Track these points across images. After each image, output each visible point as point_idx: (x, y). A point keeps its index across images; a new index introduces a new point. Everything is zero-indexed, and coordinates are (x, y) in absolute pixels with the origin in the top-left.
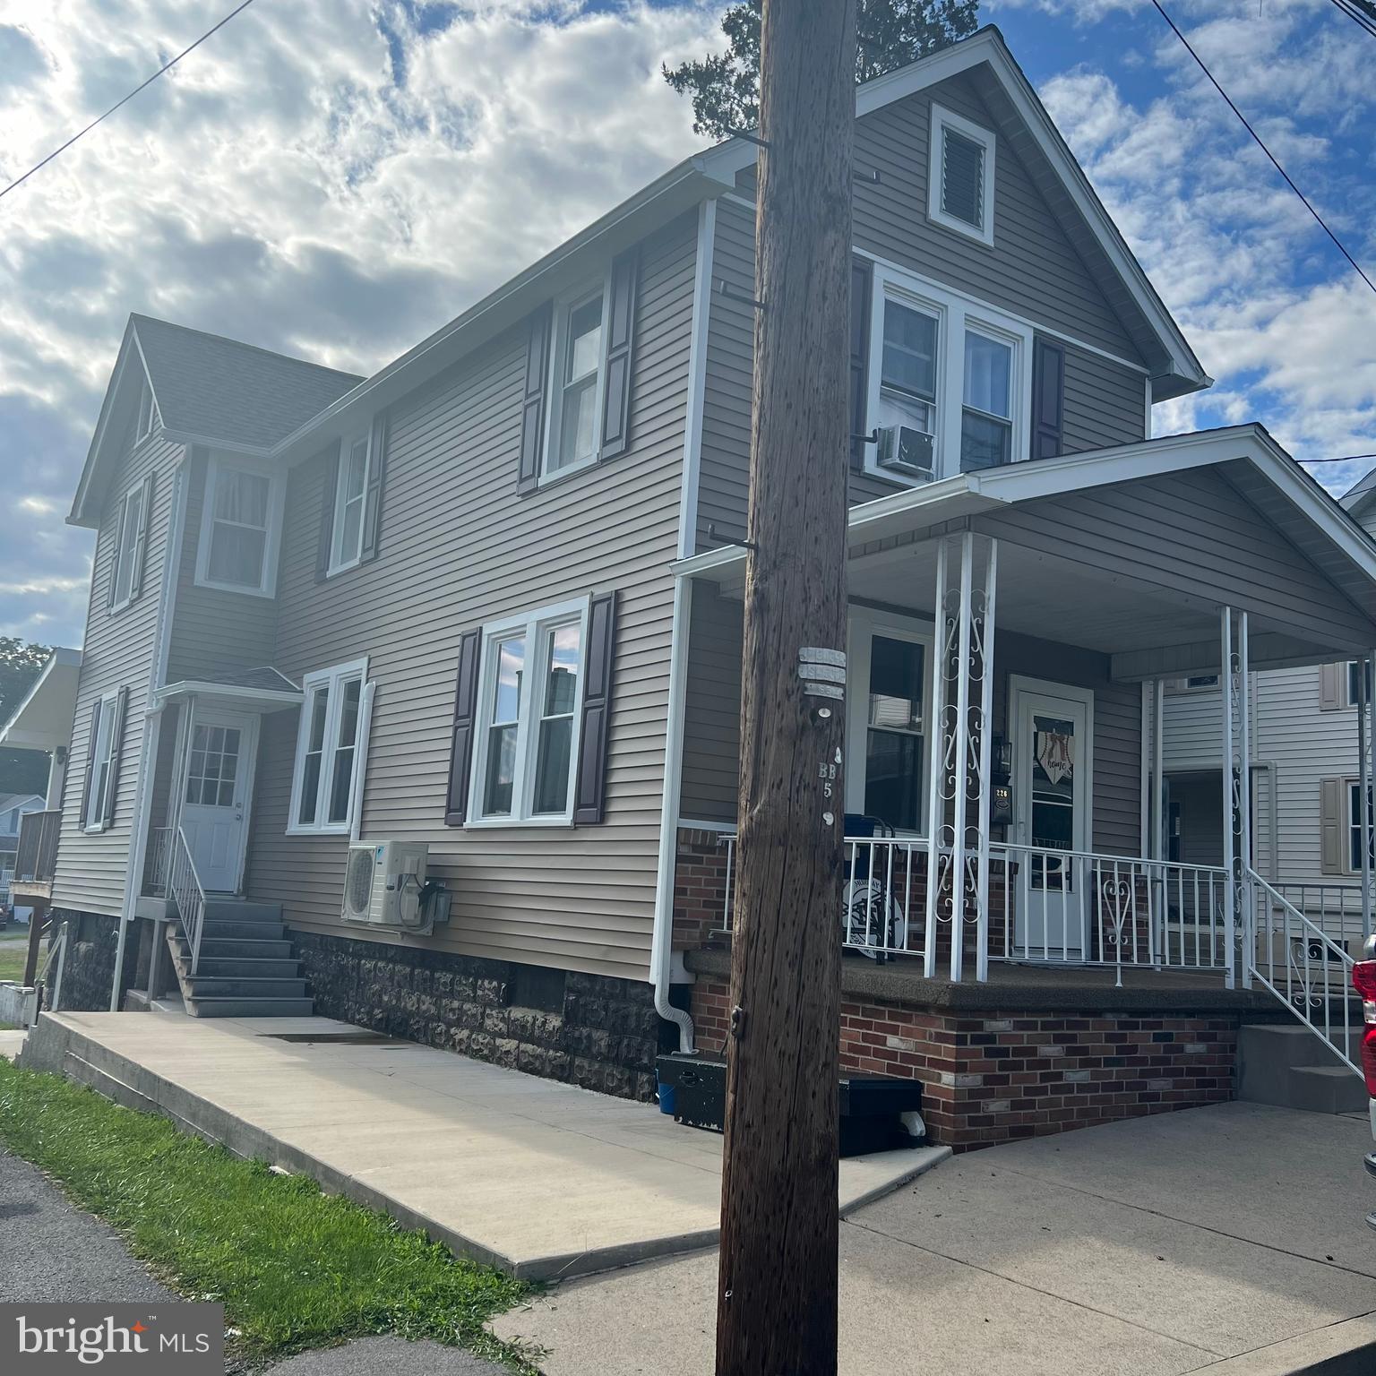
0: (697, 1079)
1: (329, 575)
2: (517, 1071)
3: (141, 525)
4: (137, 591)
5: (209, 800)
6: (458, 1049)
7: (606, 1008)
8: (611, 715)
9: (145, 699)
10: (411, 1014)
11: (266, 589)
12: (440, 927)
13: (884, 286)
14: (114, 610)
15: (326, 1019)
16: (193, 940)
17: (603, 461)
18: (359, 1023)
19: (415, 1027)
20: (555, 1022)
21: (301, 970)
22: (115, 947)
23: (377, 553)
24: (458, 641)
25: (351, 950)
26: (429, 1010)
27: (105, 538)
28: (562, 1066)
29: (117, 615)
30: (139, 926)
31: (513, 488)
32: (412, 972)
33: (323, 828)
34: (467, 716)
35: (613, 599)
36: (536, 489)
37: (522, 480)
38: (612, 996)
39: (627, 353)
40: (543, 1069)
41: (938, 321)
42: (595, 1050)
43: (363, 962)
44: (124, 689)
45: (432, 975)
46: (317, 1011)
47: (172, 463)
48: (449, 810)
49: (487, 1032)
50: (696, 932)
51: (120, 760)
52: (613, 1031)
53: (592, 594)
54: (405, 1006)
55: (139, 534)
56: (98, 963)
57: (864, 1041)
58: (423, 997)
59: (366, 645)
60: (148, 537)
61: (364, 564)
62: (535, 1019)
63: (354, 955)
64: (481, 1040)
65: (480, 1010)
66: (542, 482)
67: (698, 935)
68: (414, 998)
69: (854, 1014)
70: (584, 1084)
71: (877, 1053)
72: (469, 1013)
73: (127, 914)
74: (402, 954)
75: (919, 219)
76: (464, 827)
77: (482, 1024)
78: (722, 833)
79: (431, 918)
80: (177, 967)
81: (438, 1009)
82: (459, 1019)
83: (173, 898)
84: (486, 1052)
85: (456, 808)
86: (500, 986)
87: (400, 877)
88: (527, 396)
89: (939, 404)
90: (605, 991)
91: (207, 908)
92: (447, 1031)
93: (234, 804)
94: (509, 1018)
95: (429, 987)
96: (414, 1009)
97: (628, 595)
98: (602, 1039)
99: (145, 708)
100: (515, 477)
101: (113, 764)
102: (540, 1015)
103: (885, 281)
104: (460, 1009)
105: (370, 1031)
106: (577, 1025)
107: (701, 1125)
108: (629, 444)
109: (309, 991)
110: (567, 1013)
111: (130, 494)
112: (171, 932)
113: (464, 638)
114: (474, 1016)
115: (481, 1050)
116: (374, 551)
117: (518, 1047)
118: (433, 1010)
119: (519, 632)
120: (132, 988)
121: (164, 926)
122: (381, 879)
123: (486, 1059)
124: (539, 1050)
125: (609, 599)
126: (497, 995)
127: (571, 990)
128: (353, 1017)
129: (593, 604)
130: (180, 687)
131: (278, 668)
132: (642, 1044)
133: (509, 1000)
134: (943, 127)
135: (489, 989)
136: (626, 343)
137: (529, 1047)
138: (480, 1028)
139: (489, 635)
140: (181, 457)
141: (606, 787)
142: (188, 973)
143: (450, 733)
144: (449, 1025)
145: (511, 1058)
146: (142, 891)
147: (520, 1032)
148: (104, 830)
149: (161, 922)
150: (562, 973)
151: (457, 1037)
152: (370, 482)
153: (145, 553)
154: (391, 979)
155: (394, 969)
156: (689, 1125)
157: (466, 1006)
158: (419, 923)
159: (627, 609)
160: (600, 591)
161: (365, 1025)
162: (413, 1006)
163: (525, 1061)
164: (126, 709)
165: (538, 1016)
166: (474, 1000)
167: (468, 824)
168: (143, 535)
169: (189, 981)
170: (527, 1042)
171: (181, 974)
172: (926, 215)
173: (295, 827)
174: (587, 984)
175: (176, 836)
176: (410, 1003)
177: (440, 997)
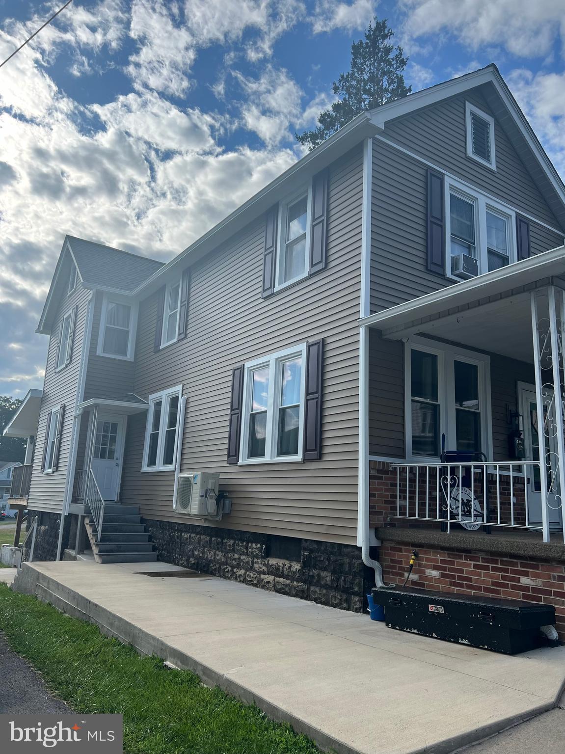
0: (401, 602)
1: (161, 348)
2: (274, 593)
3: (71, 330)
4: (69, 360)
5: (103, 457)
6: (239, 580)
7: (329, 560)
8: (322, 402)
9: (74, 409)
10: (211, 561)
11: (130, 356)
12: (226, 516)
13: (450, 187)
14: (57, 370)
15: (164, 563)
16: (98, 525)
17: (311, 275)
18: (182, 565)
19: (213, 568)
20: (296, 566)
21: (150, 539)
22: (58, 528)
23: (186, 335)
24: (231, 372)
25: (176, 528)
26: (221, 559)
27: (53, 339)
28: (303, 591)
29: (59, 372)
30: (71, 518)
31: (260, 295)
32: (211, 540)
33: (160, 468)
34: (238, 409)
35: (321, 343)
36: (273, 294)
37: (264, 291)
38: (332, 553)
39: (324, 220)
40: (290, 592)
41: (473, 205)
42: (323, 582)
43: (183, 534)
44: (63, 405)
45: (222, 541)
46: (159, 559)
47: (86, 300)
48: (229, 456)
49: (255, 571)
50: (381, 517)
51: (61, 439)
52: (334, 572)
53: (308, 342)
54: (207, 557)
55: (70, 334)
56: (50, 536)
57: (503, 580)
58: (217, 552)
59: (181, 379)
60: (74, 335)
61: (179, 341)
62: (284, 565)
63: (178, 531)
64: (252, 575)
65: (251, 559)
66: (275, 290)
67: (382, 519)
68: (212, 553)
69: (495, 564)
70: (317, 601)
71: (513, 587)
72: (244, 561)
73: (64, 511)
74: (205, 530)
75: (463, 156)
76: (238, 464)
77: (252, 567)
78: (392, 463)
79: (221, 512)
80: (90, 538)
81: (226, 559)
82: (239, 564)
83: (88, 504)
84: (255, 582)
85: (233, 455)
86: (262, 547)
87: (207, 491)
88: (266, 250)
89: (477, 246)
90: (327, 550)
91: (105, 508)
92: (232, 571)
93: (115, 458)
94: (268, 564)
95: (220, 547)
96: (212, 558)
97: (329, 340)
98: (327, 577)
99: (73, 413)
100: (260, 290)
101: (57, 441)
102: (287, 563)
103: (450, 184)
104: (239, 559)
105: (188, 569)
106: (310, 568)
107: (405, 629)
108: (327, 264)
109: (154, 549)
110: (304, 562)
111: (65, 317)
112: (87, 521)
113: (235, 370)
114: (247, 562)
115: (252, 581)
116: (184, 335)
117: (275, 580)
118: (223, 559)
119: (266, 365)
120: (67, 548)
121: (83, 518)
122: (196, 492)
123: (256, 585)
124: (288, 582)
125: (319, 343)
126: (261, 551)
127: (305, 549)
128: (178, 562)
129: (309, 347)
130: (91, 402)
131: (136, 393)
132: (353, 580)
133: (268, 554)
134: (471, 113)
135: (255, 549)
136: (323, 215)
137: (282, 580)
138: (252, 569)
139: (248, 368)
140: (90, 297)
141: (322, 440)
142: (96, 541)
143: (228, 417)
144: (233, 567)
145: (271, 585)
146: (72, 501)
147: (276, 572)
148: (53, 472)
149: (82, 516)
150: (299, 540)
151: (238, 574)
152: (182, 302)
153: (73, 342)
154: (199, 543)
155: (200, 538)
156: (397, 629)
157: (242, 557)
158: (216, 514)
159: (329, 347)
160: (311, 340)
161: (185, 567)
162: (212, 556)
163: (280, 587)
164: (64, 415)
165: (286, 563)
166: (247, 554)
167: (240, 462)
168: (72, 334)
169: (97, 545)
170: (280, 577)
171: (92, 541)
172: (466, 154)
173: (145, 468)
174: (315, 546)
175: (89, 474)
176: (210, 556)
177: (227, 553)
